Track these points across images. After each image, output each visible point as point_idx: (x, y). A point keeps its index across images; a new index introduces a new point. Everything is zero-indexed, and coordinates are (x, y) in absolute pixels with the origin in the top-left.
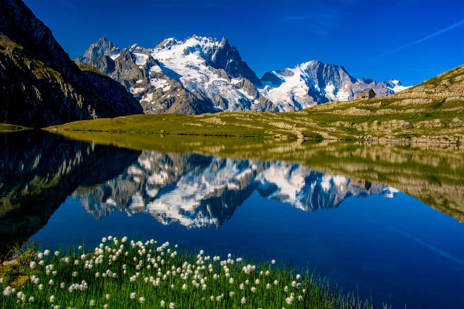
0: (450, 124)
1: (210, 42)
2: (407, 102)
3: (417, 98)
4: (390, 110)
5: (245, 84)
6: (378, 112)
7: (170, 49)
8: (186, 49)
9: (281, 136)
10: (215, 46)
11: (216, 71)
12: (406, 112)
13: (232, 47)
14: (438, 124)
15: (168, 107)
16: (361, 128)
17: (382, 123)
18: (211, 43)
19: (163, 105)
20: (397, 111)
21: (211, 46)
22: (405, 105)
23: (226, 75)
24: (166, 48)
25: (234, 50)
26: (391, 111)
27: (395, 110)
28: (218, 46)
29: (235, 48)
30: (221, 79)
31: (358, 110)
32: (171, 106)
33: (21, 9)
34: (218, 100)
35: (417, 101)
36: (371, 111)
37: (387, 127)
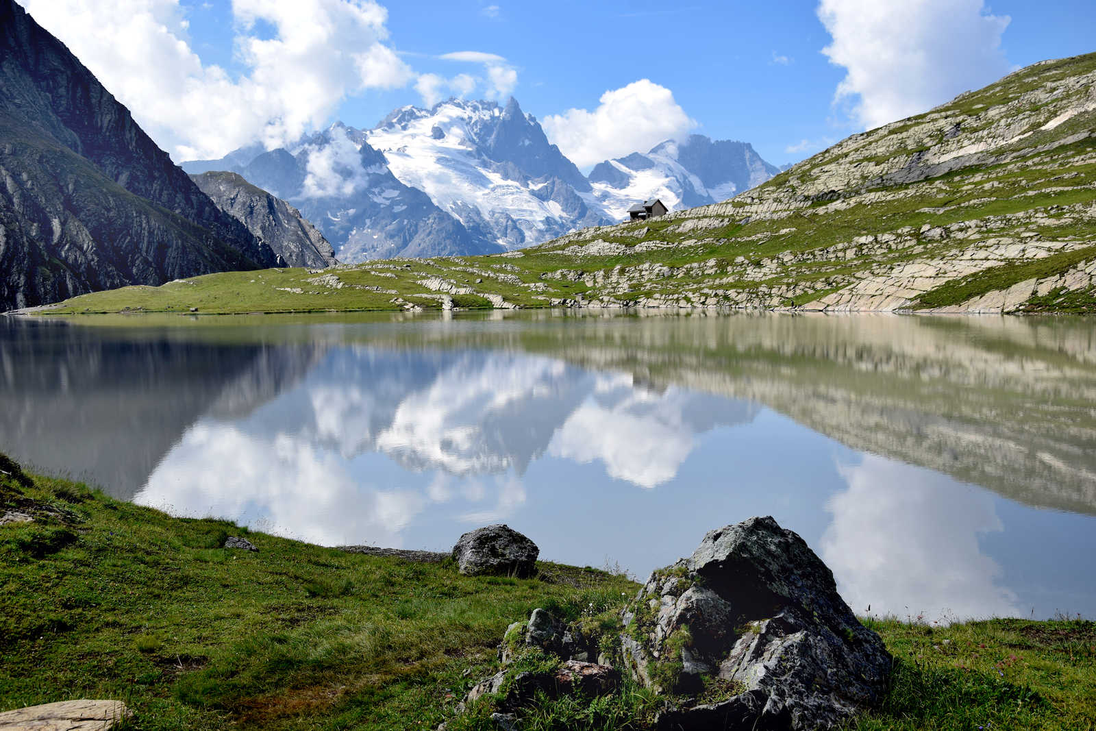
0: (729, 268)
1: (483, 109)
2: (689, 225)
3: (705, 217)
4: (658, 242)
5: (556, 189)
6: (638, 248)
7: (404, 128)
8: (436, 126)
9: (413, 307)
10: (493, 117)
11: (498, 167)
12: (681, 246)
13: (526, 116)
14: (712, 268)
15: (405, 244)
16: (592, 282)
17: (627, 269)
18: (485, 112)
19: (396, 239)
20: (667, 244)
21: (487, 118)
22: (684, 231)
23: (517, 175)
24: (398, 127)
25: (532, 124)
26: (659, 245)
27: (665, 243)
28: (499, 117)
29: (533, 119)
30: (509, 182)
31: (607, 244)
32: (410, 241)
33: (69, 72)
34: (504, 224)
35: (704, 223)
36: (626, 246)
37: (633, 277)
